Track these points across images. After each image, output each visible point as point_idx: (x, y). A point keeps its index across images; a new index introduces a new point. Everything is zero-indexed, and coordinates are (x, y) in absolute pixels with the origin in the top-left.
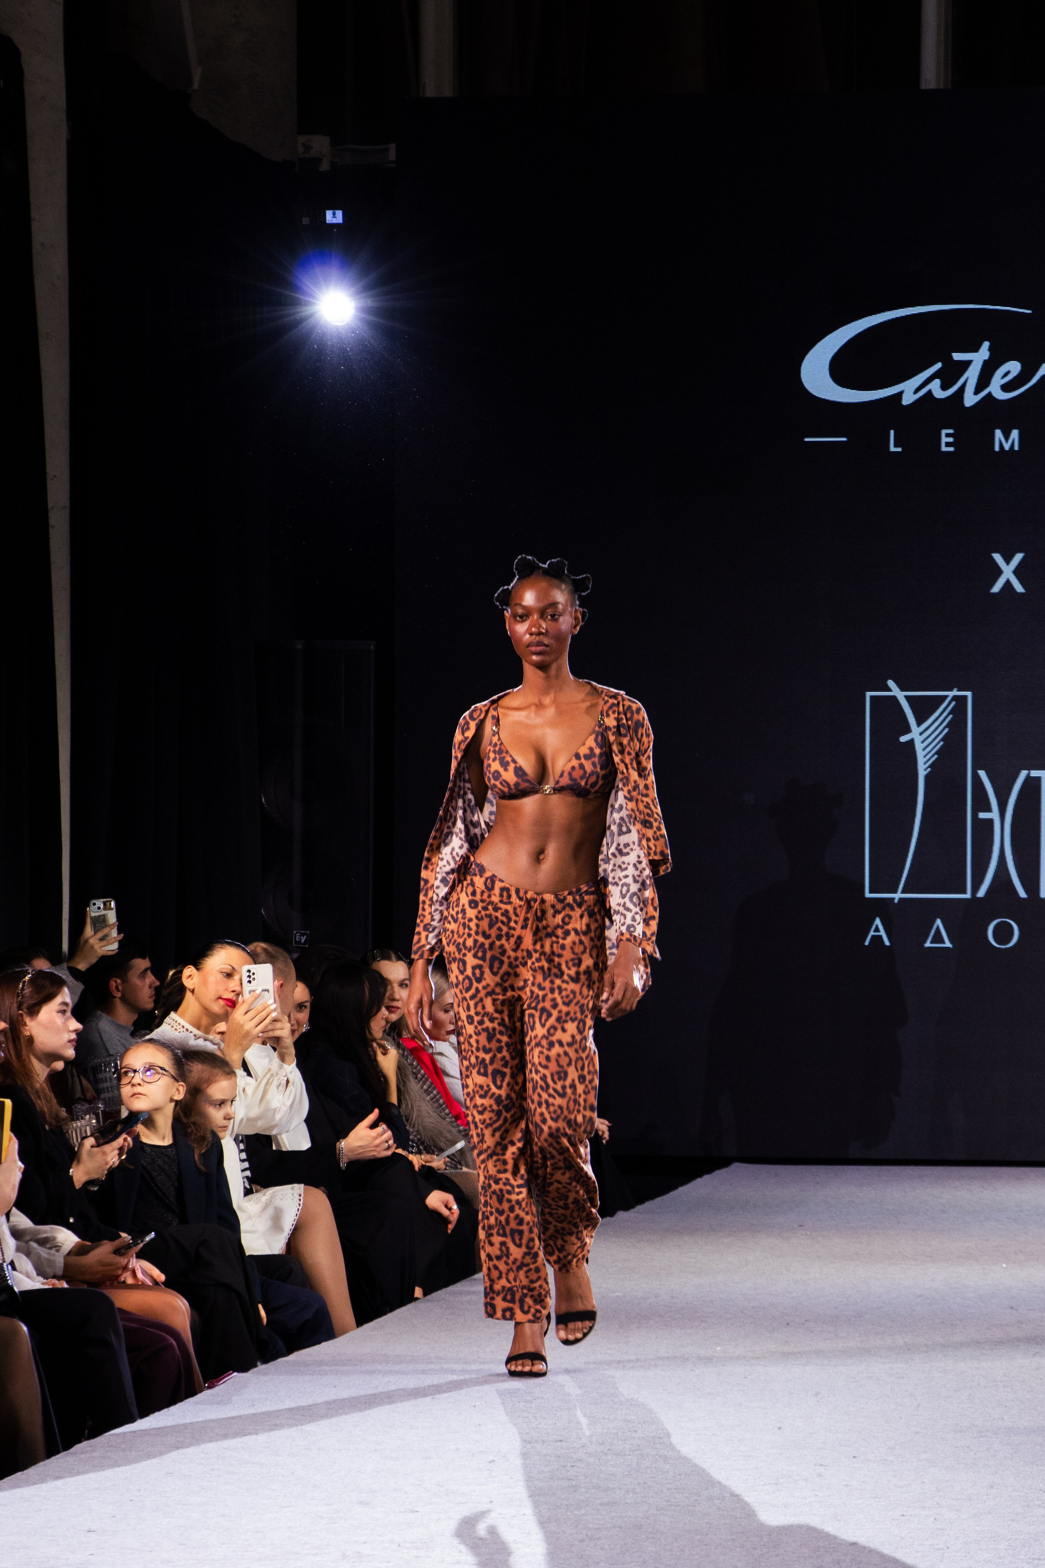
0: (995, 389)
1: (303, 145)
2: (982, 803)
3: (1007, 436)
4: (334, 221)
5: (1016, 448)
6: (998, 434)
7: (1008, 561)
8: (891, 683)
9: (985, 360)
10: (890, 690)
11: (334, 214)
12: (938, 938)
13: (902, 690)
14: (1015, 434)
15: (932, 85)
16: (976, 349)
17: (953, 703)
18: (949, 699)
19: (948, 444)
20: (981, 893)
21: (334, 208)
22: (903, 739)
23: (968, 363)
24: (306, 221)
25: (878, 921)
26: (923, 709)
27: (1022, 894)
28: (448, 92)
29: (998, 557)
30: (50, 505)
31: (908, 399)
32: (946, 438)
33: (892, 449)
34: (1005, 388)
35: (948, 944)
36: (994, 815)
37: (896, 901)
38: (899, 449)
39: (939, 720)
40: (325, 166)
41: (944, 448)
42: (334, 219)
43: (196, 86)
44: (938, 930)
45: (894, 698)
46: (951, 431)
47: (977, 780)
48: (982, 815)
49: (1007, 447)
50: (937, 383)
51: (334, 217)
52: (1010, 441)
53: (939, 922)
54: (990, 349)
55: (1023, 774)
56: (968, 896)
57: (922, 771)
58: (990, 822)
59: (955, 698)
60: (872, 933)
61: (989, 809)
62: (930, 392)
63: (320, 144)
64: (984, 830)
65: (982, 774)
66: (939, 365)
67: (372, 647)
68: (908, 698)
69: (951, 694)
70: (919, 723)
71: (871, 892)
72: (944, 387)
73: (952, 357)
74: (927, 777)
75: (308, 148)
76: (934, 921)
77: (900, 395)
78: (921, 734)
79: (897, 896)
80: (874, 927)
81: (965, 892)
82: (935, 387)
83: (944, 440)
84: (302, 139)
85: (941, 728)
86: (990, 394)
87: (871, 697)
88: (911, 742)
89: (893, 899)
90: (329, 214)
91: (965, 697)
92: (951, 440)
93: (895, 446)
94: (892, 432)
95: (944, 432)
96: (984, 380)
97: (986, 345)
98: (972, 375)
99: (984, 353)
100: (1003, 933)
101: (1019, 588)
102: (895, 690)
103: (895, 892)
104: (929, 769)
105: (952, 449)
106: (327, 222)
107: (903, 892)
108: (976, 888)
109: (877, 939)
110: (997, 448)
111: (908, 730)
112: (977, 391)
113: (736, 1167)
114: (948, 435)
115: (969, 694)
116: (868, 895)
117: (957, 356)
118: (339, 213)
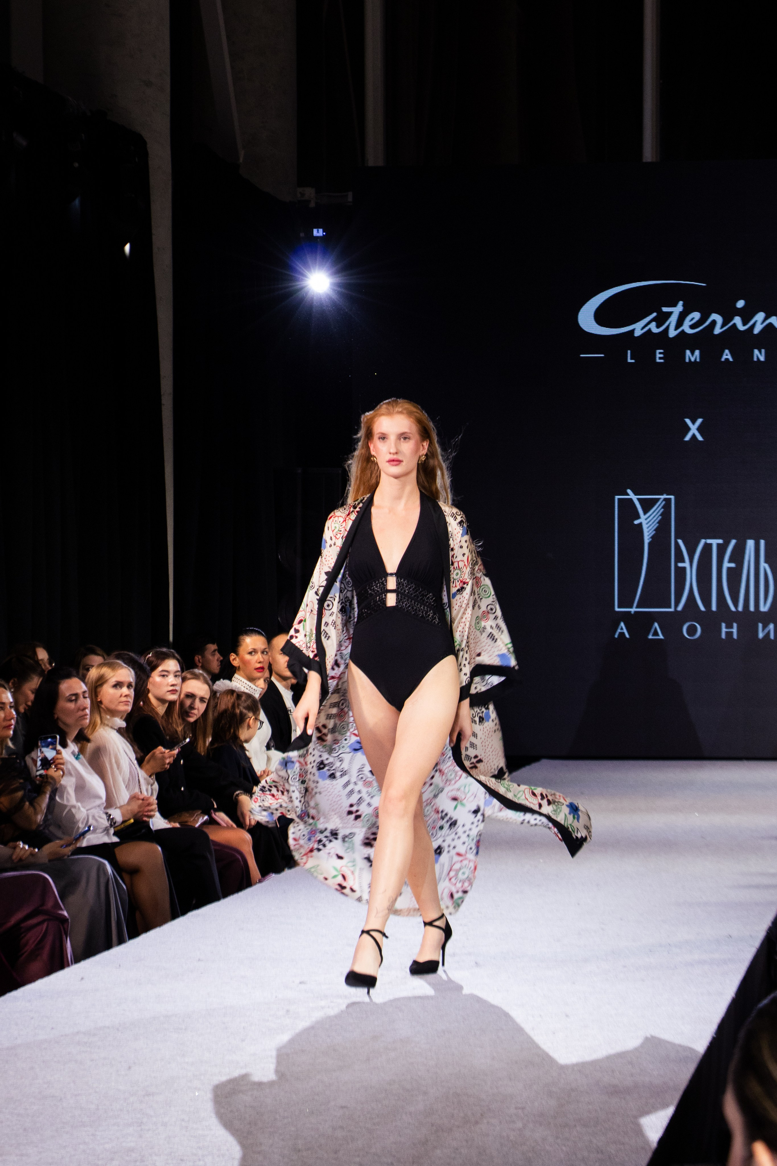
0: (686, 327)
1: (300, 193)
2: (680, 558)
3: (693, 353)
4: (318, 235)
5: (698, 360)
6: (688, 352)
7: (693, 422)
8: (629, 491)
9: (681, 311)
10: (628, 495)
11: (318, 231)
12: (656, 633)
13: (636, 495)
14: (697, 353)
15: (649, 160)
16: (675, 305)
17: (664, 502)
18: (661, 500)
19: (660, 358)
20: (680, 608)
21: (318, 227)
22: (636, 522)
23: (670, 314)
24: (302, 235)
25: (622, 624)
26: (647, 505)
27: (702, 608)
28: (381, 163)
29: (688, 421)
30: (162, 394)
31: (638, 333)
32: (659, 355)
33: (629, 361)
34: (692, 327)
35: (661, 637)
36: (686, 565)
37: (633, 613)
38: (633, 361)
39: (656, 511)
40: (312, 205)
41: (658, 360)
42: (318, 234)
43: (241, 160)
44: (656, 629)
45: (631, 500)
46: (662, 351)
47: (677, 544)
48: (680, 565)
49: (693, 359)
50: (654, 324)
51: (318, 233)
52: (694, 356)
53: (656, 625)
54: (684, 305)
55: (703, 542)
56: (672, 610)
57: (647, 540)
58: (684, 569)
59: (665, 499)
60: (619, 631)
61: (683, 561)
62: (650, 330)
63: (309, 193)
64: (681, 573)
65: (680, 542)
66: (655, 314)
67: (340, 472)
68: (639, 499)
69: (663, 497)
70: (645, 513)
71: (619, 607)
72: (658, 327)
73: (661, 310)
74: (650, 544)
75: (303, 195)
76: (652, 624)
77: (633, 331)
78: (646, 519)
79: (633, 610)
80: (620, 627)
81: (670, 607)
82: (653, 327)
83: (658, 355)
84: (300, 190)
85: (657, 516)
86: (683, 331)
87: (619, 499)
88: (641, 524)
89: (630, 612)
90: (315, 232)
91: (670, 499)
92: (662, 356)
93: (631, 359)
94: (629, 352)
95: (658, 351)
96: (680, 323)
97: (681, 303)
98: (673, 320)
99: (680, 307)
100: (692, 630)
101: (700, 438)
102: (631, 495)
103: (631, 607)
104: (651, 539)
105: (662, 361)
106: (314, 235)
107: (637, 607)
108: (677, 605)
109: (622, 634)
110: (687, 360)
111: (638, 517)
112: (676, 329)
113: (544, 762)
114: (660, 353)
115: (672, 497)
116: (617, 609)
117: (665, 309)
118: (321, 230)
